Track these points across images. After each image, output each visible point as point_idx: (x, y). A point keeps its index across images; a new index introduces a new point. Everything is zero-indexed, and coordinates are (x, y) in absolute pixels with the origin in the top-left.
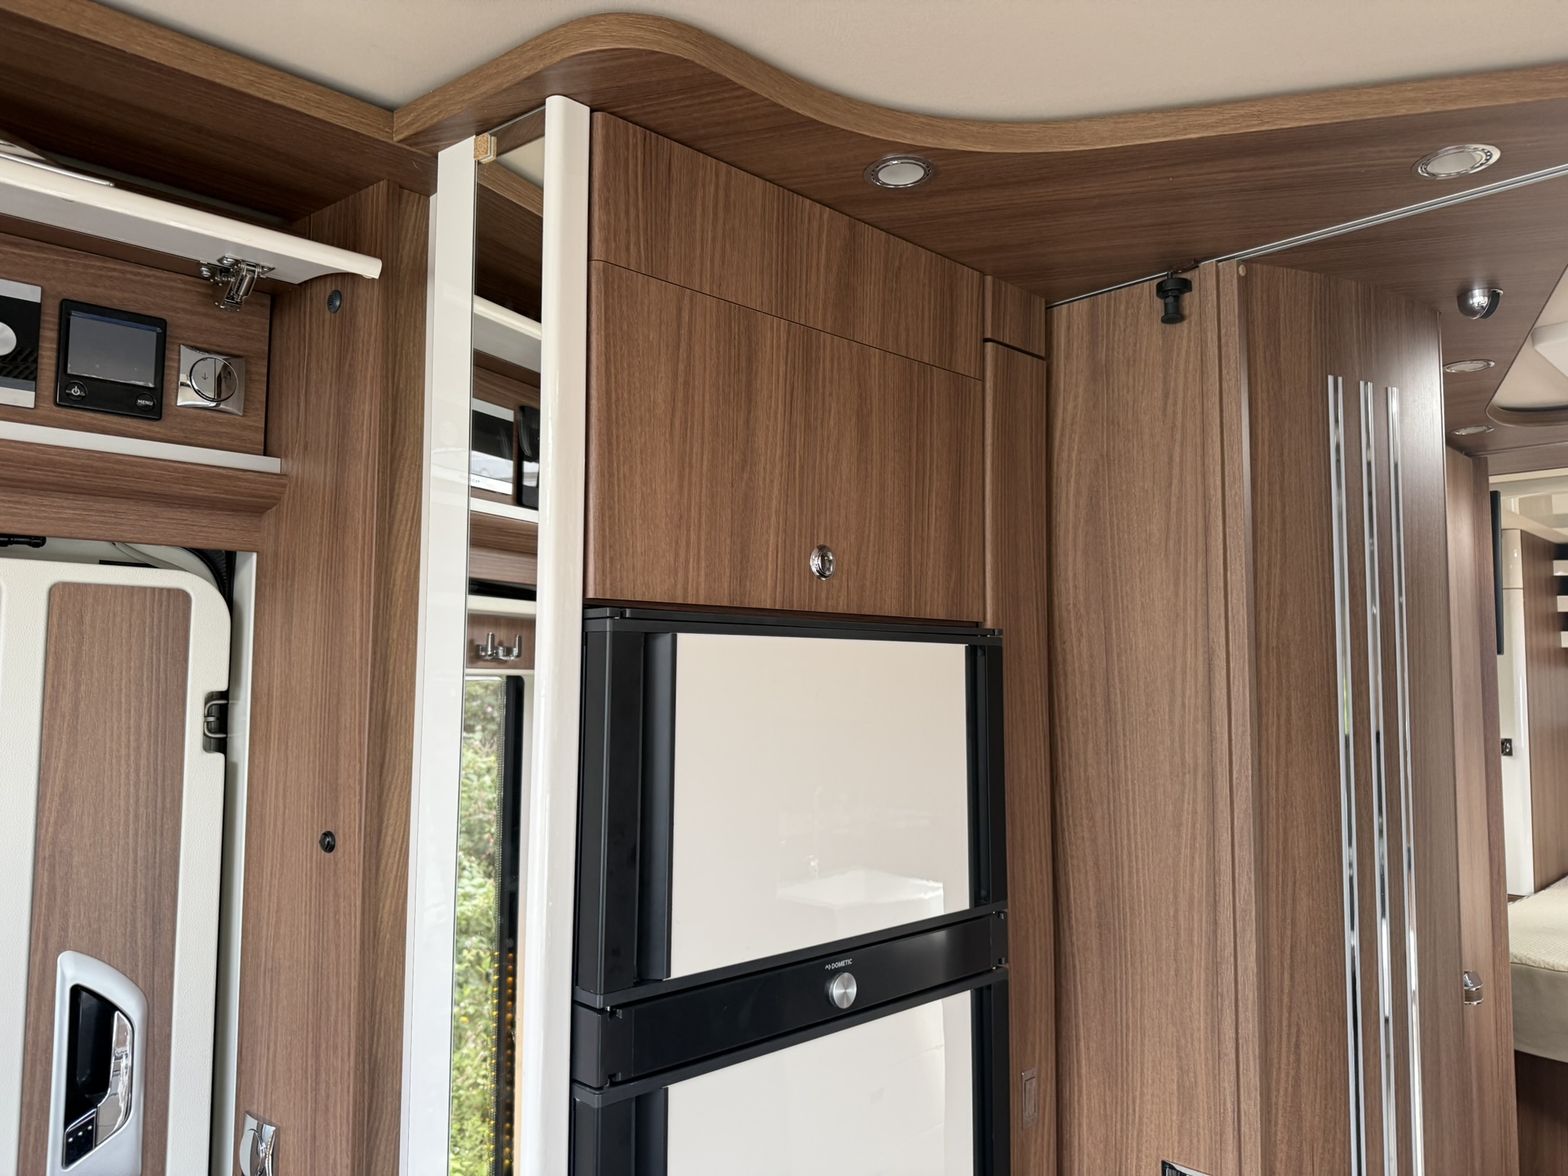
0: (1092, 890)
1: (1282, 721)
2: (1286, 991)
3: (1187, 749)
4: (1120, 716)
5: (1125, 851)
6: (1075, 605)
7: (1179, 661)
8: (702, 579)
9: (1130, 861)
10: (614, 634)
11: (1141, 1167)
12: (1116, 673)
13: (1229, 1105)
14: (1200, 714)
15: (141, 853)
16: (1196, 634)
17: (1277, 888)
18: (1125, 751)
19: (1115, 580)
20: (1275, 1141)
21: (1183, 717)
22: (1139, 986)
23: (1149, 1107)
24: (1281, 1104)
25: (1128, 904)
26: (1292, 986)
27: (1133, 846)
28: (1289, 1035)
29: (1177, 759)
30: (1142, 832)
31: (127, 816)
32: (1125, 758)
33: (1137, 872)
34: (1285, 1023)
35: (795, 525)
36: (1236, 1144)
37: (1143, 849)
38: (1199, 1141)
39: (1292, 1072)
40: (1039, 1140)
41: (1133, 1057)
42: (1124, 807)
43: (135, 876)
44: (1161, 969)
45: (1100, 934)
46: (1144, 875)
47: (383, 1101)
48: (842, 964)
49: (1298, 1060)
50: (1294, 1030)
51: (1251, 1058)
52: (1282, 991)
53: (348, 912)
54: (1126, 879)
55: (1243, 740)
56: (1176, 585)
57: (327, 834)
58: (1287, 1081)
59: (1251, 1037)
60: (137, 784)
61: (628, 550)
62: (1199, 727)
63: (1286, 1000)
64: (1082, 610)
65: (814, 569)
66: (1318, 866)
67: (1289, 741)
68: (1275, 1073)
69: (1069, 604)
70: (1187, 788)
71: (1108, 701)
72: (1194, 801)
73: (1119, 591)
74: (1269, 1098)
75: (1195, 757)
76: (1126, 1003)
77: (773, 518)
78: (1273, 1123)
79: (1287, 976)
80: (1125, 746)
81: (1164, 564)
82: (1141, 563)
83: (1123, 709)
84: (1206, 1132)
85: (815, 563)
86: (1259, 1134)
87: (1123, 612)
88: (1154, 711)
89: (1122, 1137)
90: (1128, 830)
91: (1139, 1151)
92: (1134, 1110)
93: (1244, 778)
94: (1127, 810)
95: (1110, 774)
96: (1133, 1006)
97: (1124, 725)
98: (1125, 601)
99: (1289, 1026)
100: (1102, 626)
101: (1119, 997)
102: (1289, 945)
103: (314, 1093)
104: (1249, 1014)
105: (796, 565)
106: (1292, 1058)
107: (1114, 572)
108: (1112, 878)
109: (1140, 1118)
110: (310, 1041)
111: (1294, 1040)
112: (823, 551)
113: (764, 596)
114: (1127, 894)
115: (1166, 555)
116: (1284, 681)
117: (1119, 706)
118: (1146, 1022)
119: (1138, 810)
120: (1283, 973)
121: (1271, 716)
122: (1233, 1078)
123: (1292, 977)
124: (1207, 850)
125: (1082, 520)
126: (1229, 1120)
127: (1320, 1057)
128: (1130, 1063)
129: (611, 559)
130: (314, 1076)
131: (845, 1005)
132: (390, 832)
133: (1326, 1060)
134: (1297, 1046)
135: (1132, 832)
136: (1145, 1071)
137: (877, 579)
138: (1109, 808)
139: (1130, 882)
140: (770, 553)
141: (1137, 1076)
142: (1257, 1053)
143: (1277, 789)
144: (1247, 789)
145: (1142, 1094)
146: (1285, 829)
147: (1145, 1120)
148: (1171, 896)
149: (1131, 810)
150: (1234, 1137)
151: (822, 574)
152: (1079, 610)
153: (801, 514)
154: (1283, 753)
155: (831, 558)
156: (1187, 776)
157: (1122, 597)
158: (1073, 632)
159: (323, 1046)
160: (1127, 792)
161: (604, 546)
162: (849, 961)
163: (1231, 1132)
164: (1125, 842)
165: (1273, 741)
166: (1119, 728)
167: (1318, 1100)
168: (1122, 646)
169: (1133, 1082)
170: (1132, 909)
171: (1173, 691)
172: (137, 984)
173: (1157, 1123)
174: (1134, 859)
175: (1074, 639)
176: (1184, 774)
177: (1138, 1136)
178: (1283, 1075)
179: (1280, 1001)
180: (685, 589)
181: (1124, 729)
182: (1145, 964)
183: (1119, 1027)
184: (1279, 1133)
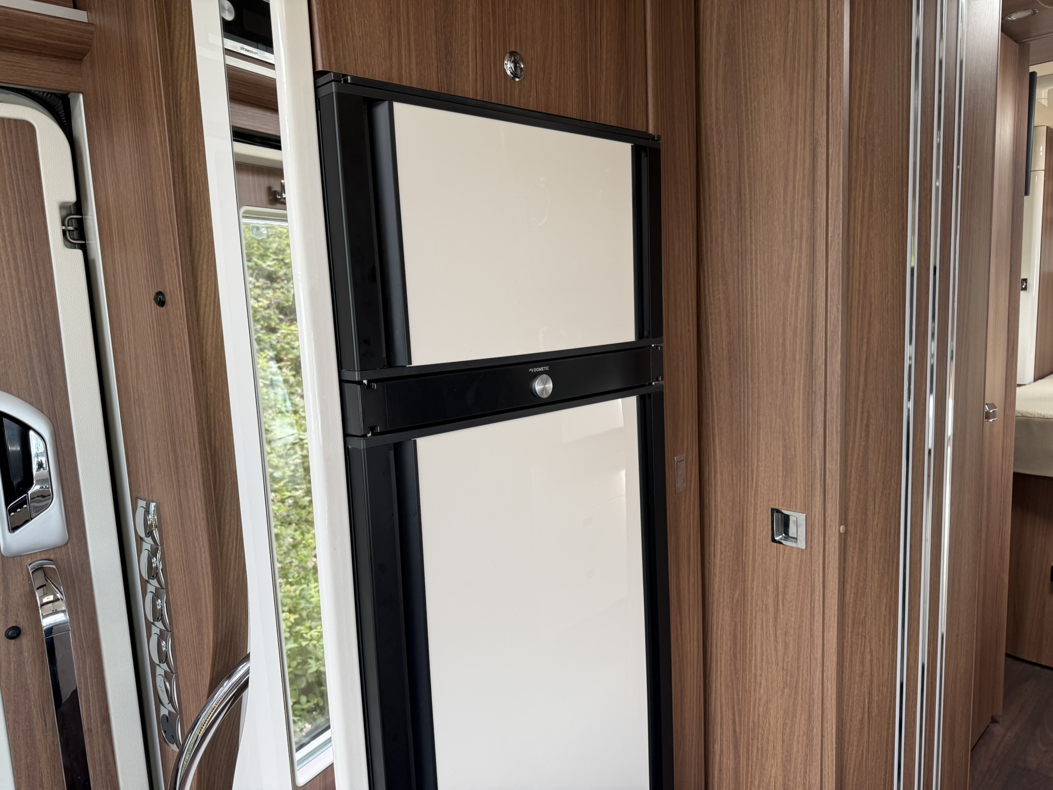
0: (724, 334)
1: (867, 195)
2: (861, 388)
3: (795, 221)
4: (748, 204)
5: (749, 303)
6: (717, 124)
7: (792, 154)
8: (414, 66)
9: (752, 309)
10: (339, 95)
11: (757, 514)
12: (746, 172)
13: (818, 465)
14: (806, 192)
15: (28, 320)
16: (805, 131)
17: (858, 317)
18: (751, 230)
19: (746, 99)
20: (849, 489)
21: (793, 197)
22: (756, 396)
23: (763, 474)
24: (854, 464)
25: (750, 340)
26: (866, 385)
27: (755, 299)
28: (862, 419)
29: (788, 230)
30: (761, 288)
31: (13, 292)
32: (751, 235)
33: (757, 317)
34: (859, 411)
35: (490, 30)
36: (822, 490)
37: (761, 299)
38: (796, 492)
39: (863, 444)
40: (687, 501)
41: (752, 444)
42: (749, 271)
43: (27, 336)
44: (772, 381)
45: (730, 364)
46: (762, 318)
47: (224, 477)
48: (541, 369)
49: (867, 435)
50: (866, 415)
51: (835, 433)
52: (858, 388)
53: (180, 346)
54: (749, 322)
55: (836, 207)
56: (791, 94)
57: (159, 293)
58: (859, 449)
59: (835, 418)
60: (17, 269)
61: (348, 33)
62: (805, 202)
63: (861, 395)
64: (722, 127)
65: (509, 73)
66: (888, 301)
67: (871, 210)
68: (851, 445)
69: (712, 124)
70: (795, 250)
71: (740, 194)
72: (800, 258)
73: (749, 106)
74: (846, 461)
75: (802, 226)
76: (748, 408)
77: (471, 23)
78: (848, 477)
79: (862, 378)
80: (751, 227)
81: (782, 79)
82: (765, 81)
83: (751, 198)
84: (802, 486)
85: (509, 66)
86: (838, 482)
87: (752, 123)
88: (773, 196)
89: (744, 496)
90: (752, 288)
91: (756, 504)
92: (752, 478)
93: (836, 236)
94: (751, 273)
95: (740, 250)
96: (752, 410)
97: (751, 211)
98: (753, 114)
99: (862, 413)
100: (736, 136)
101: (742, 405)
102: (865, 357)
103: (176, 475)
104: (834, 404)
105: (492, 65)
106: (863, 434)
107: (746, 92)
108: (739, 323)
109: (757, 482)
110: (169, 441)
111: (865, 422)
112: (515, 57)
113: (468, 89)
114: (749, 334)
115: (784, 72)
116: (869, 164)
117: (748, 196)
118: (761, 418)
119: (759, 272)
120: (859, 376)
121: (858, 191)
122: (821, 447)
123: (866, 379)
124: (808, 293)
125: (722, 54)
126: (818, 475)
127: (883, 433)
128: (750, 447)
129: (334, 38)
130: (175, 465)
131: (545, 396)
132: (204, 289)
133: (887, 436)
134: (867, 426)
135: (754, 289)
136: (760, 451)
137: (560, 85)
138: (738, 274)
139: (752, 324)
140: (470, 52)
141: (755, 455)
142: (839, 429)
143: (861, 245)
144: (839, 243)
145: (758, 467)
146: (865, 275)
147: (760, 484)
148: (781, 330)
149: (754, 273)
150: (821, 486)
151: (515, 75)
152: (720, 127)
153: (494, 22)
154: (866, 218)
155: (522, 66)
156: (795, 241)
157: (751, 111)
158: (715, 145)
159: (178, 443)
160: (751, 260)
161: (326, 26)
162: (547, 368)
163: (819, 483)
164: (749, 297)
165: (859, 211)
166: (747, 213)
167: (880, 462)
168: (751, 150)
169: (752, 460)
170: (752, 343)
171: (786, 179)
172: (42, 411)
173: (768, 484)
174: (755, 308)
175: (716, 151)
176: (793, 239)
177: (755, 494)
178: (857, 445)
179: (857, 396)
180: (400, 75)
181: (750, 214)
182: (761, 379)
183: (743, 425)
184: (852, 484)
